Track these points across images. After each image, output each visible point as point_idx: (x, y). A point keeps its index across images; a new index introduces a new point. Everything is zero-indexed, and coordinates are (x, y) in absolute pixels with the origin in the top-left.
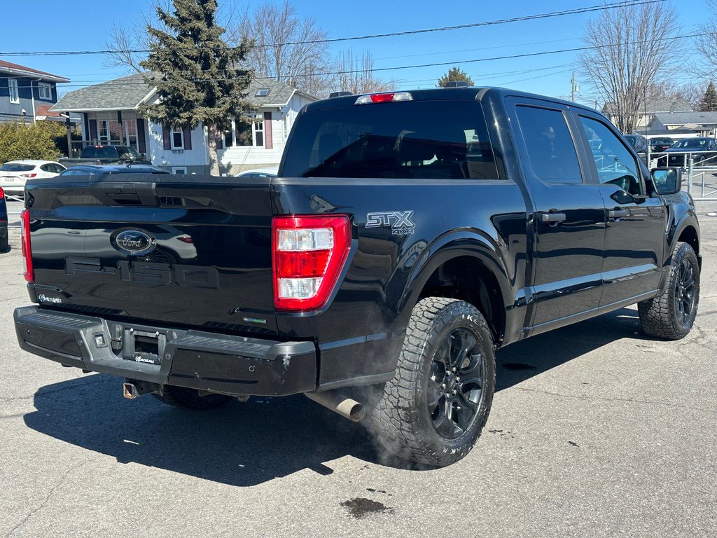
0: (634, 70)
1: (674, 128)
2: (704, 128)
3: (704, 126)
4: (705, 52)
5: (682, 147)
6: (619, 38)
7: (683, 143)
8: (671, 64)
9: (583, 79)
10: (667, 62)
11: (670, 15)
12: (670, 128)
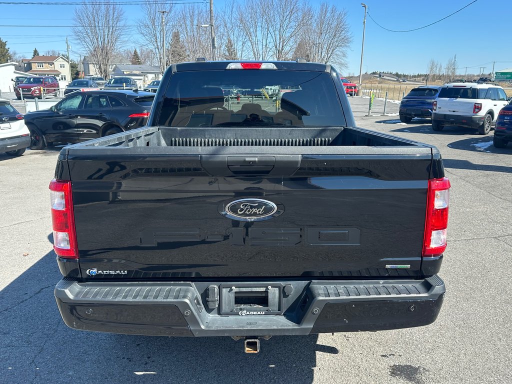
0: (104, 40)
1: (127, 73)
2: (142, 74)
3: (142, 72)
4: (142, 33)
5: (153, 85)
6: (94, 21)
7: (154, 83)
8: (124, 38)
9: (76, 42)
10: (122, 37)
11: (121, 11)
12: (125, 73)
